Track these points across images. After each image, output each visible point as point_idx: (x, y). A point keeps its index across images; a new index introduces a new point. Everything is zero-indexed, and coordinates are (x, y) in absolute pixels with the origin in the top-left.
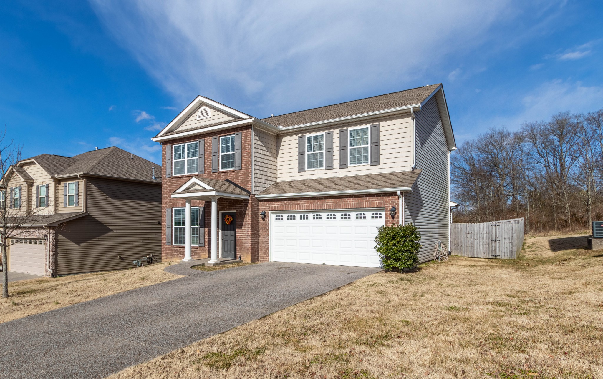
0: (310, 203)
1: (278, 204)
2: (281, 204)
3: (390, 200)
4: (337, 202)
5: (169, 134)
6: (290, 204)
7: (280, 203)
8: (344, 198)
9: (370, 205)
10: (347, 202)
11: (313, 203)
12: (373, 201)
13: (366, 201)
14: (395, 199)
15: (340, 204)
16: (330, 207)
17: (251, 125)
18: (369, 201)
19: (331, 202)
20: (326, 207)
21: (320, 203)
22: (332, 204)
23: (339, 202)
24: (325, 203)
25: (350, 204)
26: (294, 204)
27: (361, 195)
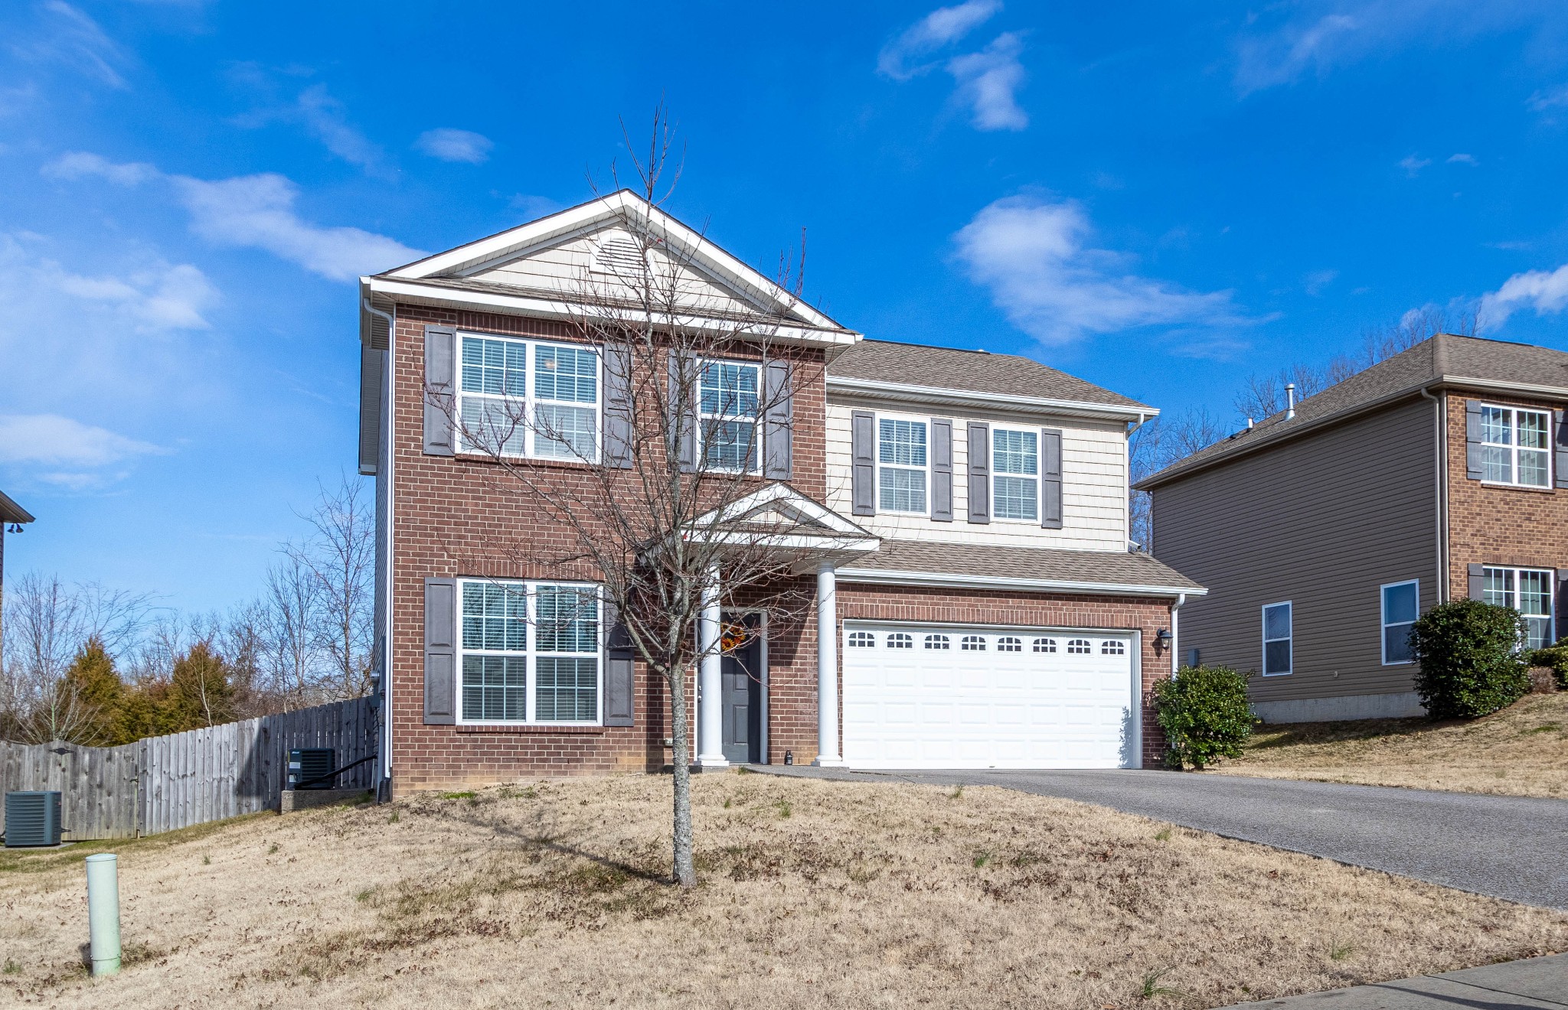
0: (969, 605)
1: (874, 601)
2: (884, 602)
3: (1152, 612)
4: (1038, 608)
5: (451, 283)
6: (910, 603)
7: (878, 596)
8: (1056, 599)
9: (1112, 621)
10: (1061, 609)
11: (977, 606)
12: (1119, 612)
13: (1104, 611)
14: (1162, 613)
15: (1046, 614)
16: (1022, 618)
17: (822, 351)
18: (1110, 611)
19: (1022, 608)
20: (1012, 619)
21: (995, 607)
22: (1026, 613)
23: (1043, 608)
24: (1009, 607)
25: (1070, 615)
26: (923, 604)
27: (1093, 595)
